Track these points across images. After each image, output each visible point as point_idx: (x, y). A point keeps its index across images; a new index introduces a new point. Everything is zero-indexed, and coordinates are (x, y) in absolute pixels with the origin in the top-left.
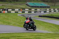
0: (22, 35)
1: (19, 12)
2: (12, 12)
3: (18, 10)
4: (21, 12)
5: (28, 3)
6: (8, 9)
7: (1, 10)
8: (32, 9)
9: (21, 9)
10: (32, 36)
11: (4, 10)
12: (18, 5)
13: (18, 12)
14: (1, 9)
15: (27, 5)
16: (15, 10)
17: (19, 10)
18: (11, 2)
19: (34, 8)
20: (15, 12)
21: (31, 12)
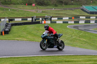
0: (72, 59)
1: (69, 22)
2: (58, 22)
3: (67, 18)
4: (73, 22)
5: (84, 7)
6: (51, 17)
7: (41, 19)
8: (91, 18)
9: (73, 18)
10: (90, 60)
11: (46, 19)
12: (68, 11)
13: (67, 22)
14: (40, 17)
15: (83, 10)
16: (64, 18)
17: (70, 18)
18: (56, 6)
19: (95, 15)
20: (64, 22)
21: (90, 22)
